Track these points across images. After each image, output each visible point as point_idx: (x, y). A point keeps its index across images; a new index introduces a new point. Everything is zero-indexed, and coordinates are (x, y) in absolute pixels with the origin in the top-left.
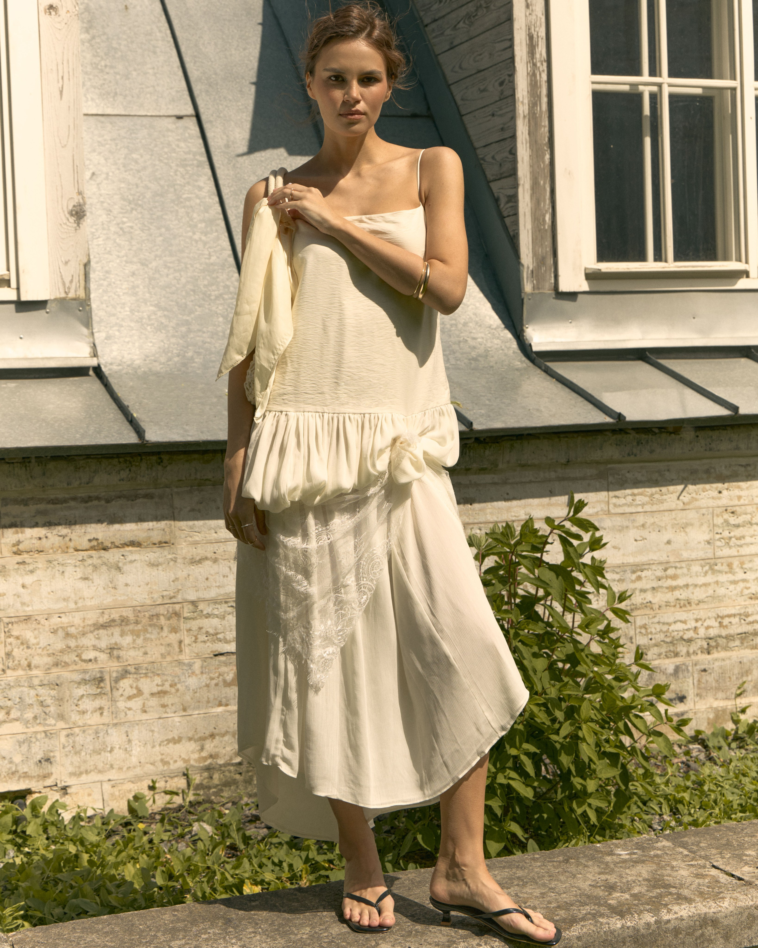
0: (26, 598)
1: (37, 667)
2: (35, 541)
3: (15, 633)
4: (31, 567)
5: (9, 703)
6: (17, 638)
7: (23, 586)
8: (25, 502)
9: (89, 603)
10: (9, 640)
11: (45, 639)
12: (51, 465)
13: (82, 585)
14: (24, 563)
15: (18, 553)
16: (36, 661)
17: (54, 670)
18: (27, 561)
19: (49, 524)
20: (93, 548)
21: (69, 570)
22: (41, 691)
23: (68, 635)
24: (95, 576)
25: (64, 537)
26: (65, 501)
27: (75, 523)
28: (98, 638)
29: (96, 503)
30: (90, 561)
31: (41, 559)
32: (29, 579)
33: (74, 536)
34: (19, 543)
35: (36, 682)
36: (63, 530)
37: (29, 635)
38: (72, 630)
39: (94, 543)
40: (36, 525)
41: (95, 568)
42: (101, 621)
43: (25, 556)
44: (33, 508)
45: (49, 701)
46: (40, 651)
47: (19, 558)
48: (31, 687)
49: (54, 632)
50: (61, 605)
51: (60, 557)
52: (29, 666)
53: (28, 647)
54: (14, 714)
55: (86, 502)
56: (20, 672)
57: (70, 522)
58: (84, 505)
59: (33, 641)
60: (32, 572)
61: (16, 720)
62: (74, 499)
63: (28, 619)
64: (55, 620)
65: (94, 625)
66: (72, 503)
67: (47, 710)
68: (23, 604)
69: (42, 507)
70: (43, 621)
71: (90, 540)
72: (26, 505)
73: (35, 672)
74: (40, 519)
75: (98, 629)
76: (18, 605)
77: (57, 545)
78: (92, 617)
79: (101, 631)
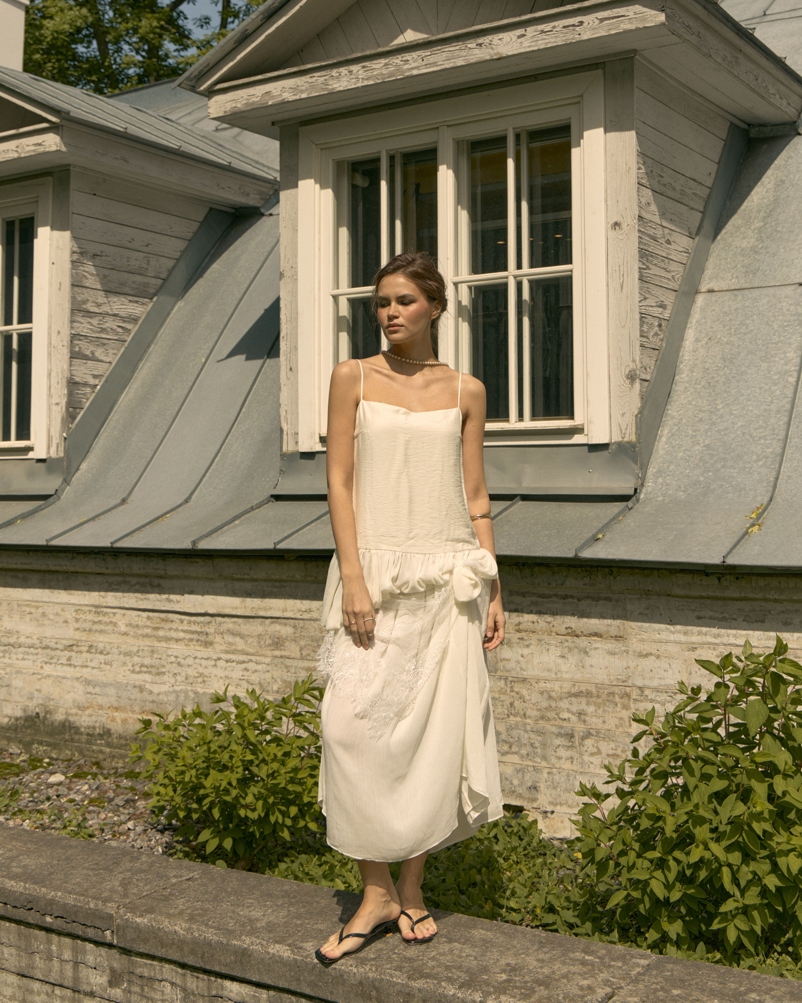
0: (524, 666)
1: (530, 717)
2: (530, 624)
3: (516, 689)
4: (527, 643)
5: (511, 740)
6: (517, 693)
7: (522, 656)
8: (524, 595)
9: (565, 676)
10: (512, 694)
11: (535, 697)
12: (536, 569)
13: (560, 661)
14: (522, 639)
15: (519, 631)
16: (529, 712)
17: (540, 722)
18: (525, 638)
19: (539, 613)
20: (568, 634)
21: (552, 648)
22: (533, 736)
23: (550, 697)
24: (569, 656)
25: (549, 623)
26: (550, 596)
27: (557, 614)
28: (571, 704)
29: (571, 600)
30: (566, 644)
31: (534, 637)
32: (526, 651)
33: (555, 623)
34: (519, 624)
35: (529, 728)
36: (549, 618)
37: (525, 692)
38: (553, 694)
39: (569, 631)
40: (531, 612)
41: (570, 649)
42: (573, 691)
43: (524, 634)
44: (528, 600)
45: (537, 744)
46: (531, 706)
47: (519, 635)
48: (526, 731)
49: (542, 693)
50: (546, 674)
51: (546, 637)
52: (525, 715)
53: (524, 702)
54: (514, 749)
55: (564, 599)
56: (519, 719)
57: (554, 613)
58: (562, 601)
59: (527, 697)
60: (528, 646)
61: (516, 753)
62: (556, 596)
63: (524, 680)
64: (542, 684)
65: (568, 693)
66: (554, 599)
67: (536, 750)
68: (521, 669)
69: (534, 599)
70: (534, 684)
71: (566, 628)
72: (524, 596)
73: (528, 721)
74: (534, 608)
75: (571, 696)
76: (518, 669)
77: (544, 629)
78: (567, 687)
79: (573, 699)
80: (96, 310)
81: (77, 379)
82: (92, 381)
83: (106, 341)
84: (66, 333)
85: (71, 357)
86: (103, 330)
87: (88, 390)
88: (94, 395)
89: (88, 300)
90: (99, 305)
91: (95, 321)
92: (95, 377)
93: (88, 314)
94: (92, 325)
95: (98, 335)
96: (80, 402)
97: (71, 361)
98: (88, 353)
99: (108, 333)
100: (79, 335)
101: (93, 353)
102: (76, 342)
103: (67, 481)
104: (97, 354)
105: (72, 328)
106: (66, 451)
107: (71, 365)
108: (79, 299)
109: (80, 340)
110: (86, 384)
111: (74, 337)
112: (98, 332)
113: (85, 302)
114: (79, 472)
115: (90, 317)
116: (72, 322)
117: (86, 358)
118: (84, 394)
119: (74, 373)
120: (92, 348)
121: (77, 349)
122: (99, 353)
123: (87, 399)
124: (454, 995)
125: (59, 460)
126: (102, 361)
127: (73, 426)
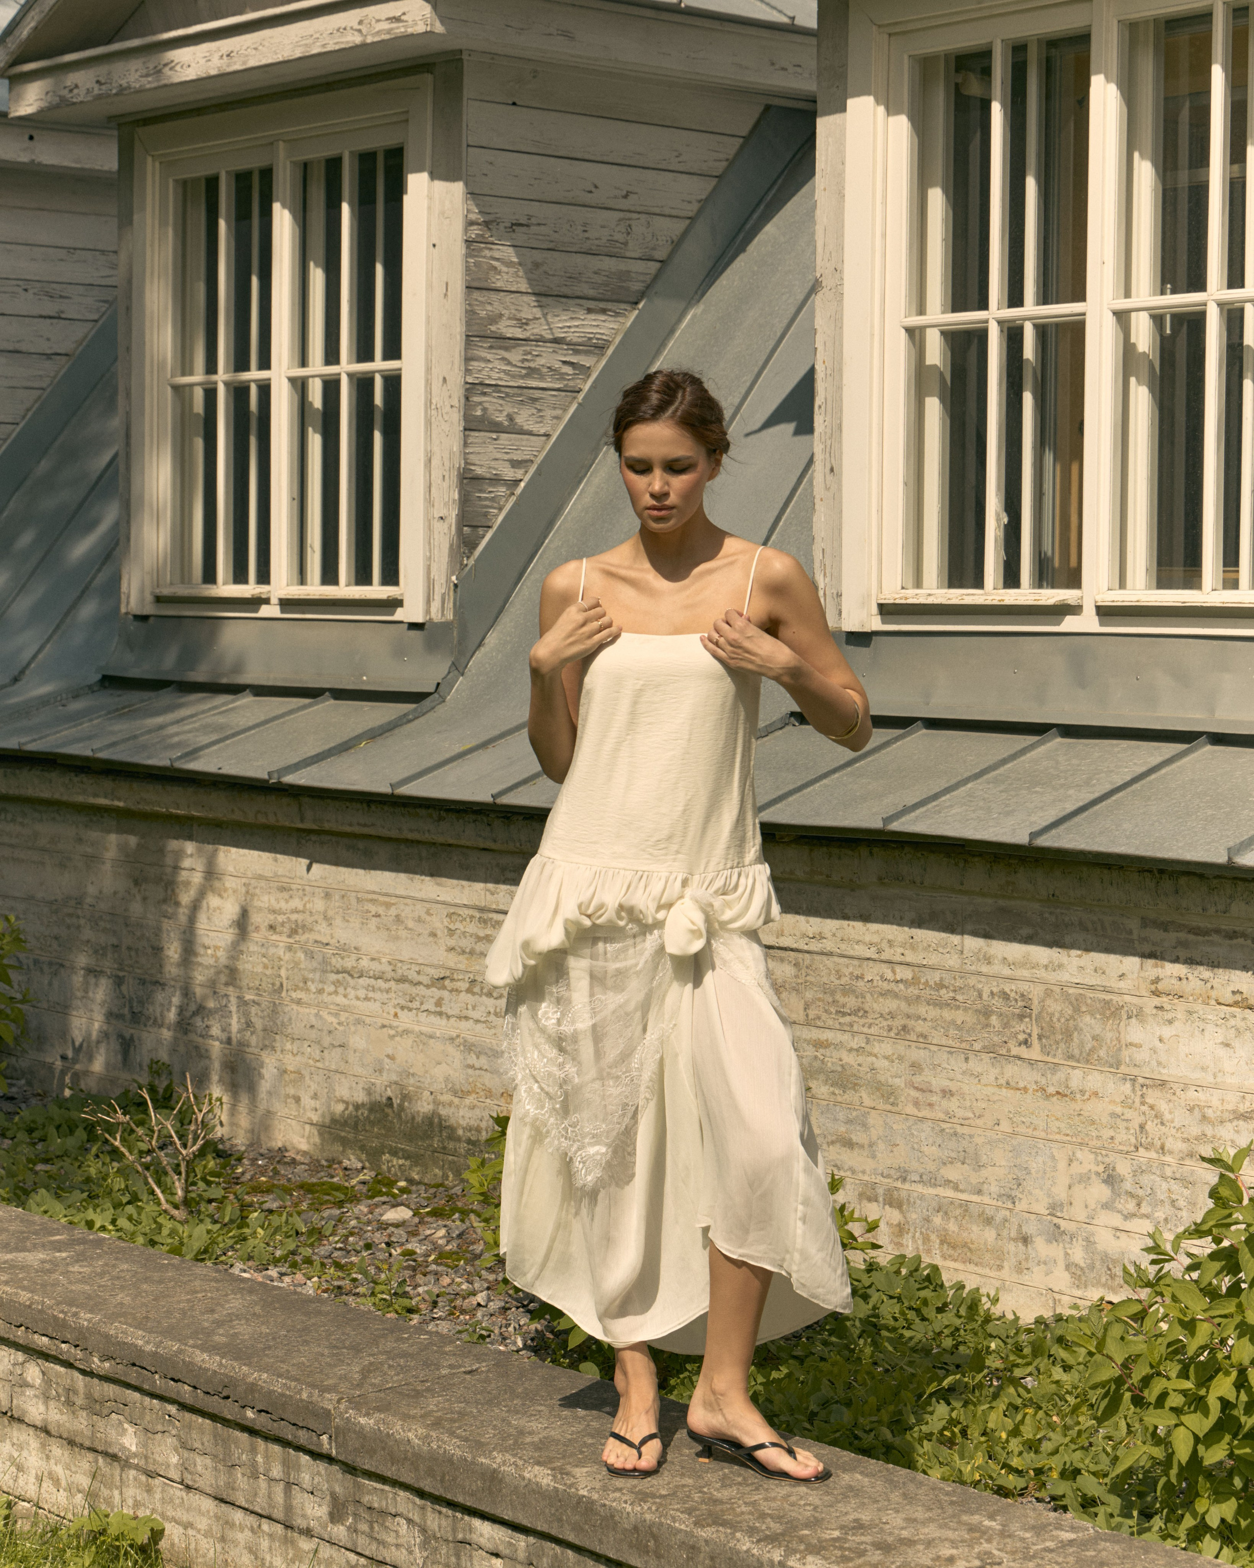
0: (1163, 1058)
1: (1171, 1152)
2: (1174, 981)
3: (1149, 1100)
4: (1169, 1016)
5: (1140, 1192)
6: (1152, 1107)
7: (1161, 1040)
8: (1165, 927)
9: (1230, 1080)
10: (1143, 1108)
11: (1180, 1117)
12: (1183, 880)
13: (1222, 1052)
14: (1160, 1008)
15: (1156, 993)
16: (1169, 1144)
17: (1188, 1162)
18: (1167, 1006)
19: (1190, 961)
20: (1236, 1004)
21: (1210, 1028)
22: (1175, 1186)
23: (1204, 1117)
24: (1236, 1043)
25: (1206, 982)
26: (1206, 933)
27: (1218, 967)
28: (1237, 1132)
29: (1241, 941)
30: (1232, 1022)
31: (1181, 1006)
32: (1167, 1032)
33: (1215, 982)
34: (1157, 980)
35: (1168, 1172)
36: (1205, 972)
37: (1163, 1106)
38: (1209, 1113)
39: (1238, 997)
40: (1176, 960)
41: (1238, 1032)
42: (1242, 1108)
43: (1165, 999)
44: (1173, 936)
45: (1182, 1203)
46: (1173, 1131)
47: (1157, 1001)
48: (1164, 1177)
49: (1191, 1110)
50: (1197, 1076)
51: (1199, 1007)
52: (1162, 1148)
53: (1162, 1124)
54: (1145, 1209)
55: (1231, 938)
56: (1153, 1155)
57: (1214, 965)
58: (1228, 942)
59: (1167, 1116)
60: (1170, 1022)
61: (1147, 1216)
62: (1217, 931)
63: (1163, 1084)
64: (1191, 1093)
65: (1234, 1111)
66: (1215, 938)
67: (1179, 1214)
68: (1159, 1063)
69: (1183, 935)
70: (1178, 1092)
71: (1234, 993)
72: (1166, 930)
73: (1168, 1159)
74: (1182, 953)
75: (1238, 1118)
76: (1154, 1063)
77: (1197, 991)
78: (1232, 1101)
79: (1241, 1123)
80: (518, 333)
81: (479, 471)
82: (509, 473)
83: (537, 394)
84: (457, 379)
85: (465, 429)
86: (532, 372)
87: (502, 490)
88: (513, 499)
89: (501, 316)
90: (523, 324)
91: (515, 356)
92: (515, 464)
93: (502, 342)
94: (509, 363)
95: (521, 383)
96: (486, 515)
97: (466, 437)
98: (501, 418)
99: (542, 378)
100: (481, 384)
101: (510, 418)
102: (476, 399)
103: (458, 668)
104: (519, 420)
105: (468, 371)
106: (459, 609)
107: (466, 444)
108: (483, 314)
109: (484, 394)
110: (496, 480)
111: (471, 389)
112: (523, 377)
113: (495, 319)
114: (482, 649)
115: (506, 349)
116: (468, 359)
117: (497, 428)
118: (493, 499)
119: (472, 458)
120: (509, 409)
121: (479, 413)
122: (524, 418)
123: (500, 509)
124: (748, 1551)
125: (445, 626)
126: (530, 433)
127: (472, 562)
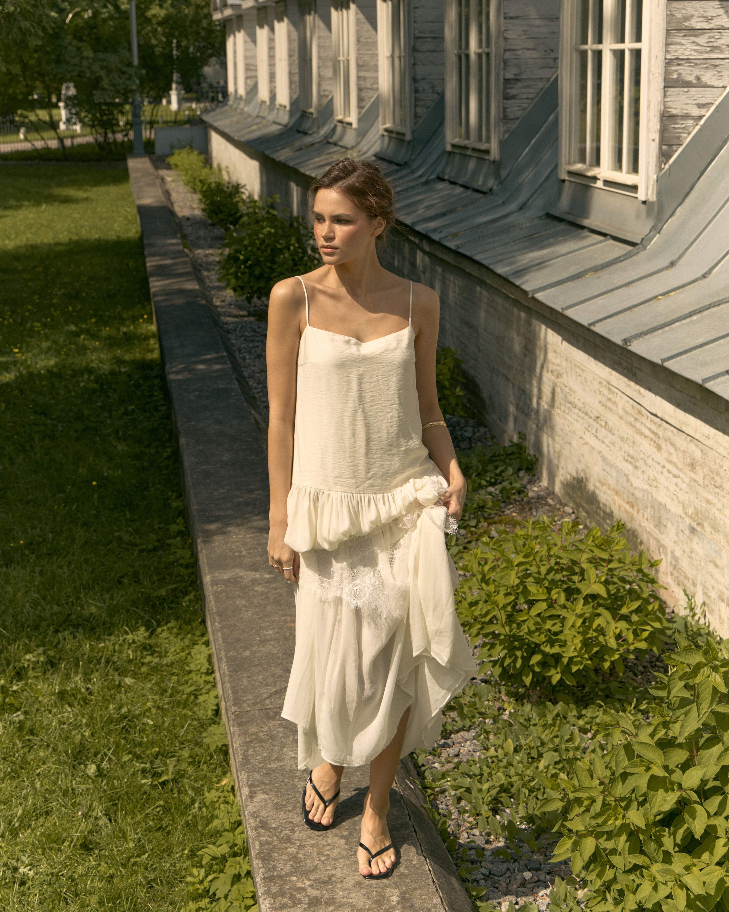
80: (705, 26)
81: (674, 112)
82: (695, 112)
83: (718, 62)
84: (661, 57)
85: (665, 87)
86: (714, 49)
87: (690, 122)
88: (698, 128)
89: (692, 16)
90: (709, 19)
91: (702, 40)
92: (700, 106)
93: (693, 32)
94: (698, 44)
95: (706, 56)
96: (679, 138)
97: (665, 92)
98: (691, 79)
99: (722, 51)
100: (677, 59)
101: (698, 78)
102: (674, 68)
103: (656, 229)
104: (704, 79)
105: (667, 52)
106: (659, 194)
107: (665, 96)
108: (679, 16)
109: (679, 65)
110: (686, 117)
111: (669, 63)
112: (707, 52)
113: (687, 18)
114: (673, 218)
115: (696, 36)
116: (667, 45)
117: (688, 85)
118: (684, 128)
119: (669, 104)
120: (697, 72)
121: (675, 76)
122: (708, 77)
123: (689, 134)
125: (653, 203)
126: (712, 87)
127: (667, 166)
